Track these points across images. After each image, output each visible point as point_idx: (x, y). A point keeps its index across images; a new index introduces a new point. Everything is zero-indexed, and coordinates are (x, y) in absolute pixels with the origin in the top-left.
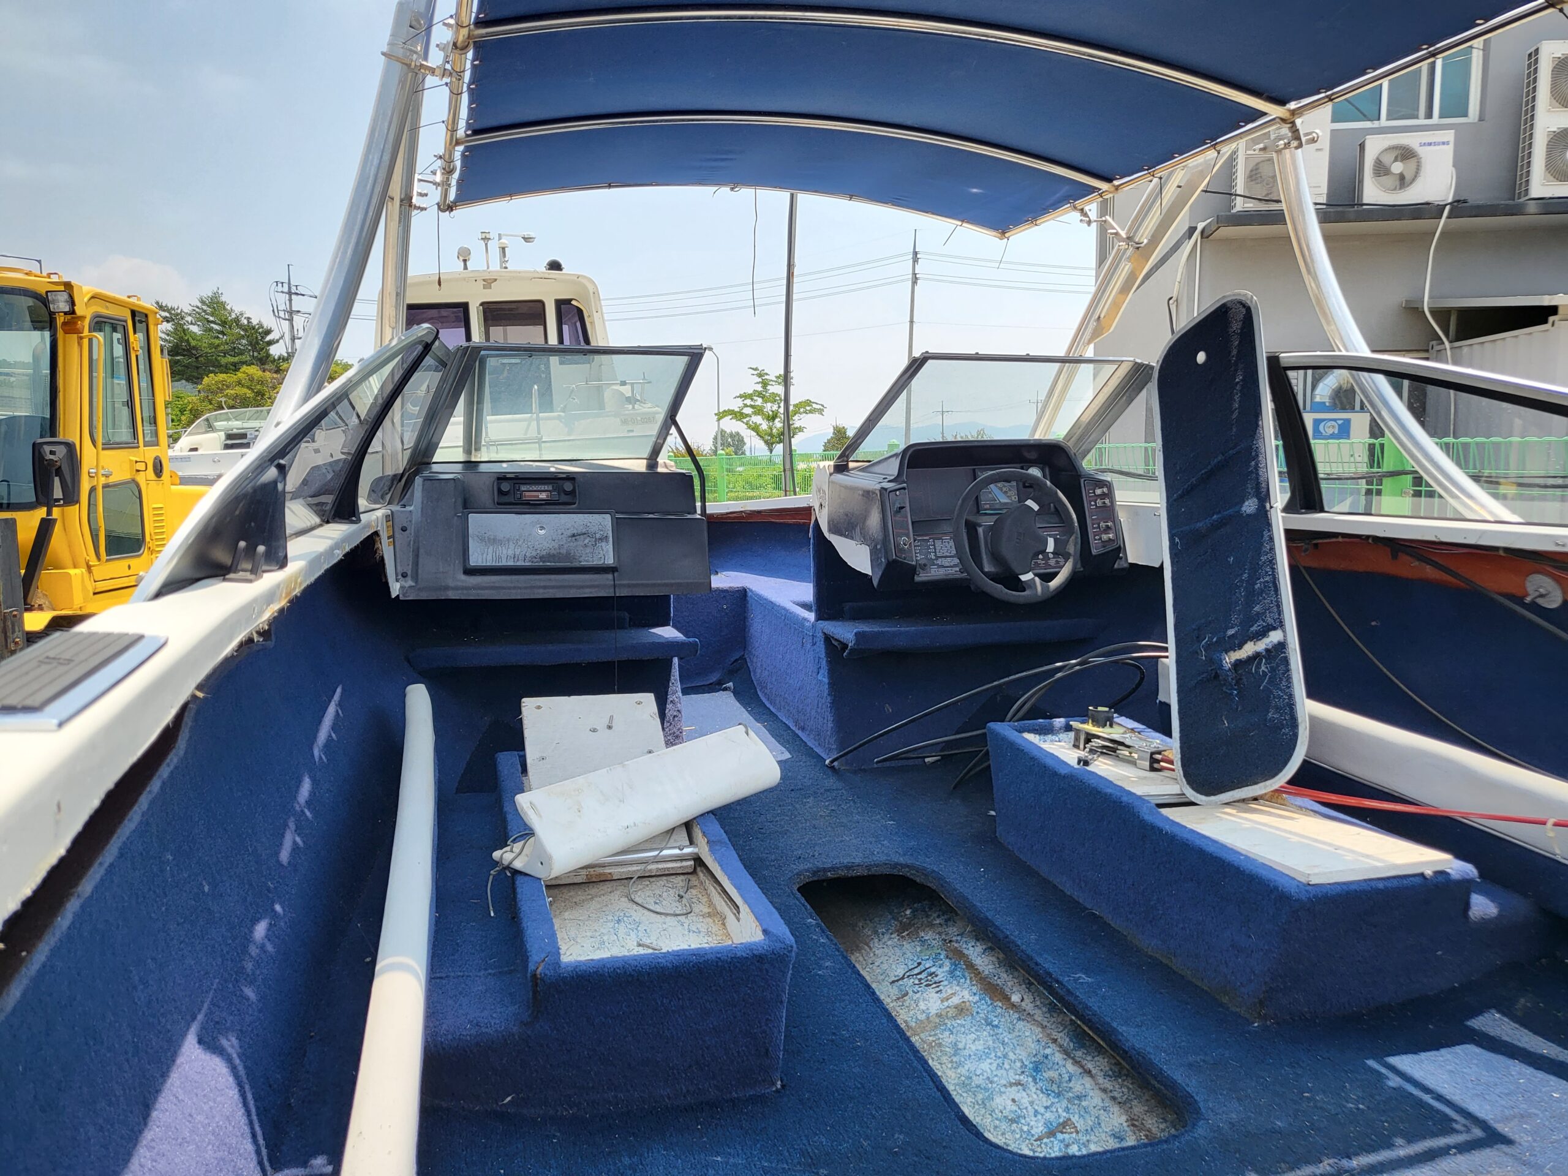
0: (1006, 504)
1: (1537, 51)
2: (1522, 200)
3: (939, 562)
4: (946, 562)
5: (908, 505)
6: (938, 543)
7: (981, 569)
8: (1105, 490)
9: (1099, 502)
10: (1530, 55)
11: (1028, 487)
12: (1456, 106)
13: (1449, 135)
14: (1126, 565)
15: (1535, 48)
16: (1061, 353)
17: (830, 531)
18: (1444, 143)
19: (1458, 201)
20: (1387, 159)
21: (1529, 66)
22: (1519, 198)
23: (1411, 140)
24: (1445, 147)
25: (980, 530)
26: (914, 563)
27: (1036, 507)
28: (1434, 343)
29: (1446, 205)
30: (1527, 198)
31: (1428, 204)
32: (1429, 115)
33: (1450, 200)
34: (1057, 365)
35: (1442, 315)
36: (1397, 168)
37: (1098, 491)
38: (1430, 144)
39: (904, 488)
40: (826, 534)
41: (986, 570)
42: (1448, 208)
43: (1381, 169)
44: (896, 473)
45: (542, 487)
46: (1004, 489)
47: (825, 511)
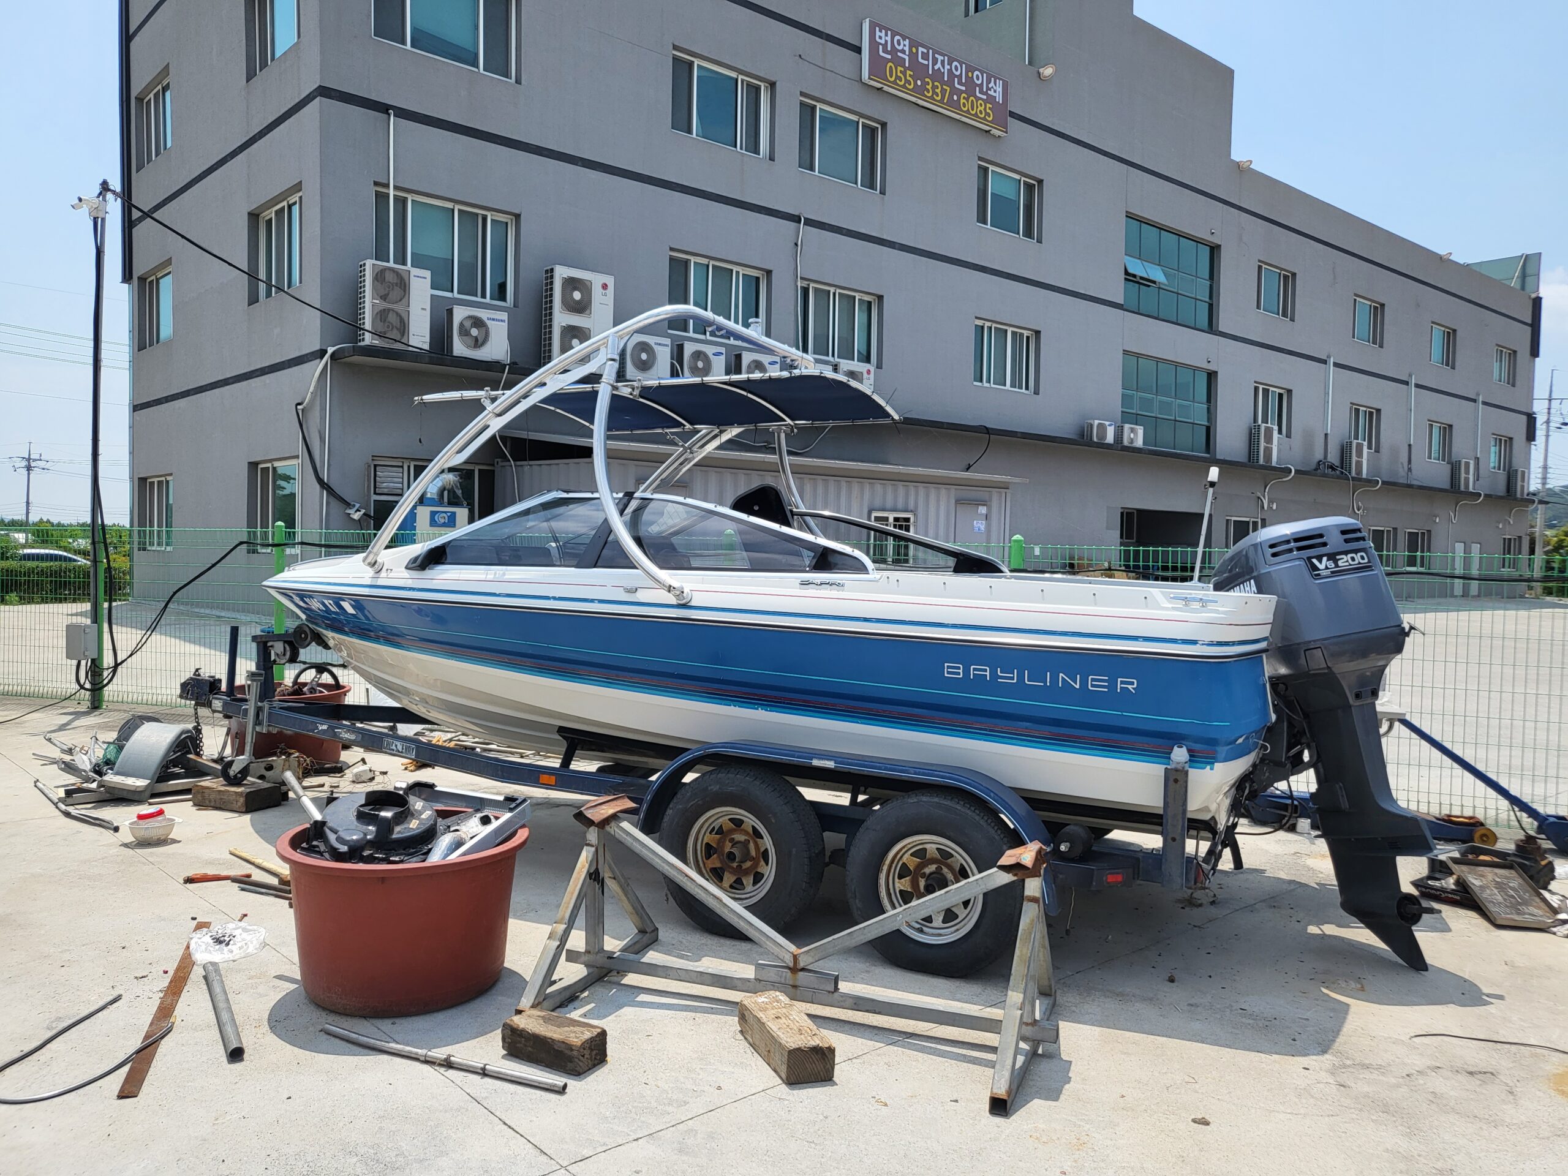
1: (553, 270)
10: (547, 271)
12: (500, 292)
13: (500, 315)
15: (549, 268)
18: (500, 321)
20: (468, 324)
21: (547, 278)
23: (483, 314)
24: (503, 323)
28: (499, 460)
32: (485, 297)
33: (509, 361)
36: (474, 332)
38: (493, 320)
42: (507, 366)
43: (464, 332)
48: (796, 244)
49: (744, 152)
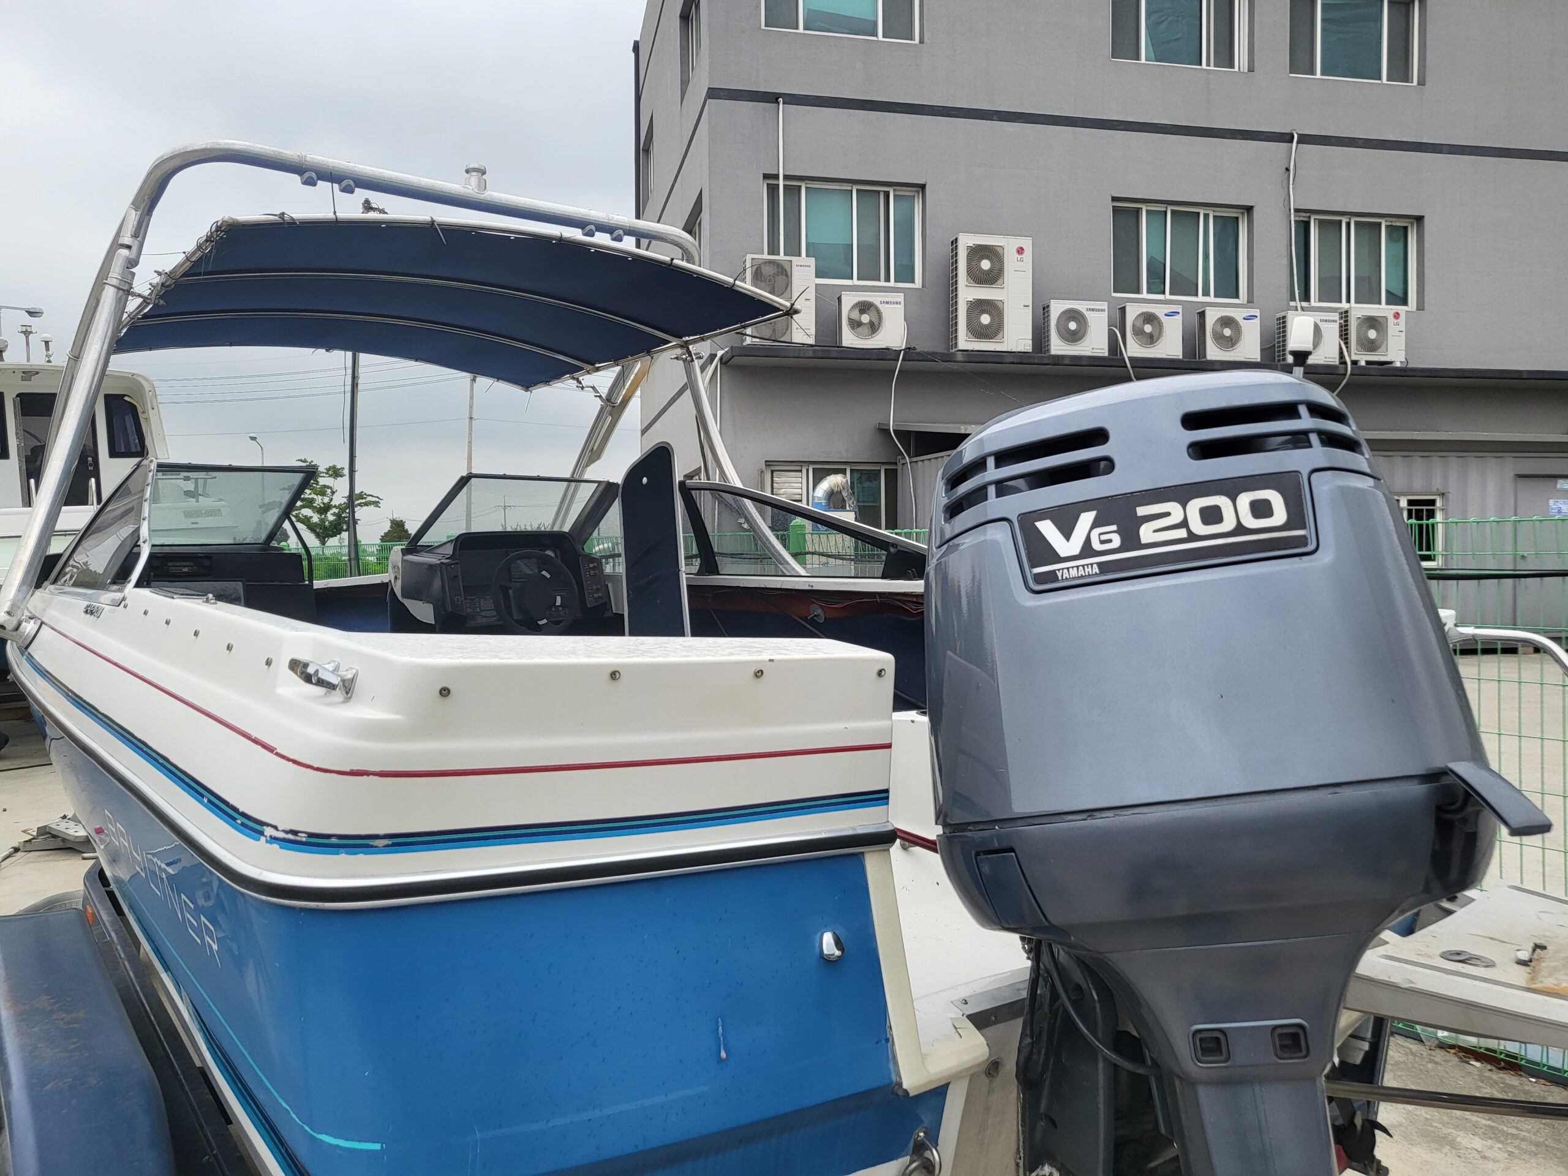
0: (529, 574)
1: (956, 239)
2: (953, 351)
3: (483, 614)
4: (489, 614)
5: (459, 574)
6: (482, 601)
7: (512, 618)
8: (595, 564)
9: (592, 572)
10: (952, 242)
11: (544, 563)
12: (904, 273)
13: (900, 297)
14: (611, 615)
15: (954, 238)
16: (568, 475)
17: (403, 596)
18: (897, 303)
19: (909, 348)
20: (857, 312)
21: (952, 250)
22: (952, 349)
23: (875, 298)
24: (899, 306)
25: (511, 591)
26: (465, 614)
27: (548, 576)
28: (899, 457)
29: (901, 351)
30: (956, 349)
31: (887, 349)
32: (888, 279)
33: (904, 347)
34: (565, 484)
35: (903, 435)
36: (865, 318)
37: (591, 565)
38: (888, 303)
39: (457, 563)
40: (400, 598)
41: (515, 618)
42: (902, 352)
43: (854, 320)
44: (451, 553)
45: (185, 564)
46: (528, 564)
47: (399, 582)
48: (1288, 170)
49: (1212, 68)
